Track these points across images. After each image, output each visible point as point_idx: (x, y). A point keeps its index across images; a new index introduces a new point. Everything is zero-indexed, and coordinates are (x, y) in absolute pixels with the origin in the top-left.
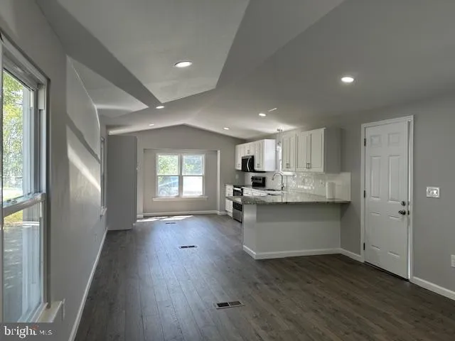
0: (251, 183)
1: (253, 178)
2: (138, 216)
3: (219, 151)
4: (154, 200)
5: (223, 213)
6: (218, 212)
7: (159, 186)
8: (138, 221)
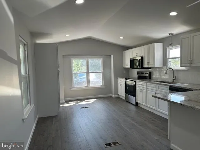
0: (137, 76)
1: (138, 73)
2: (61, 101)
3: (112, 56)
4: (71, 89)
5: (116, 96)
6: (113, 96)
7: (74, 80)
8: (61, 106)
